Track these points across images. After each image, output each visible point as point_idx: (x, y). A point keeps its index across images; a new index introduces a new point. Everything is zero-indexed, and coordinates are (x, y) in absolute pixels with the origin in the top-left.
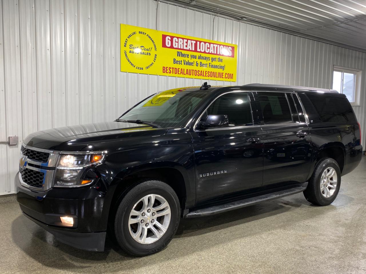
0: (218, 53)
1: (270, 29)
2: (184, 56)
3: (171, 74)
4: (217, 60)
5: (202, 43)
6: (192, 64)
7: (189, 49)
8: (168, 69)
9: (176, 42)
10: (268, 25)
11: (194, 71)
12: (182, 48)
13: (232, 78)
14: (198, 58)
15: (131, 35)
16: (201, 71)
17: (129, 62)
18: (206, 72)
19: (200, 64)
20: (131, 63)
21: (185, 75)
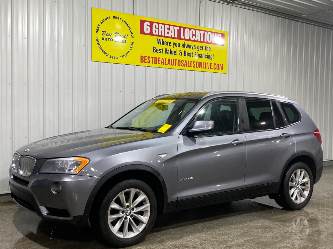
0: (205, 41)
1: (266, 14)
2: (166, 44)
3: (151, 64)
4: (204, 48)
5: (186, 30)
6: (174, 53)
7: (172, 35)
8: (146, 58)
9: (156, 28)
10: (264, 8)
11: (177, 61)
12: (163, 35)
13: (222, 68)
14: (182, 46)
15: (103, 20)
16: (186, 61)
17: (101, 50)
18: (191, 62)
19: (185, 53)
20: (104, 52)
21: (167, 65)
